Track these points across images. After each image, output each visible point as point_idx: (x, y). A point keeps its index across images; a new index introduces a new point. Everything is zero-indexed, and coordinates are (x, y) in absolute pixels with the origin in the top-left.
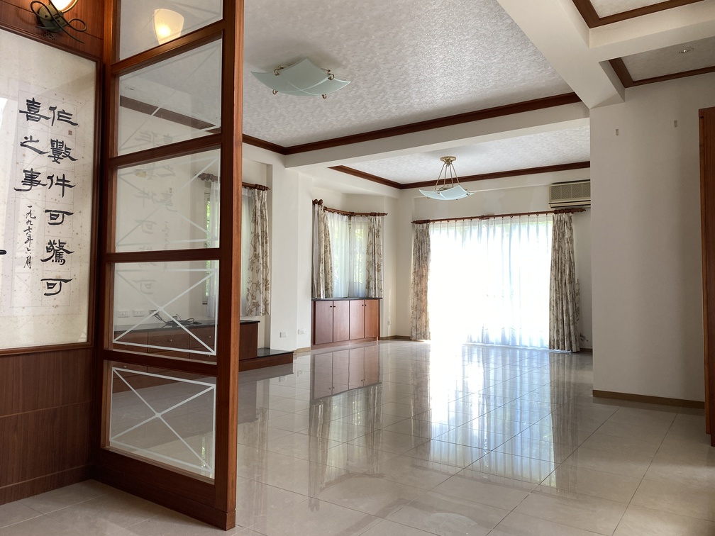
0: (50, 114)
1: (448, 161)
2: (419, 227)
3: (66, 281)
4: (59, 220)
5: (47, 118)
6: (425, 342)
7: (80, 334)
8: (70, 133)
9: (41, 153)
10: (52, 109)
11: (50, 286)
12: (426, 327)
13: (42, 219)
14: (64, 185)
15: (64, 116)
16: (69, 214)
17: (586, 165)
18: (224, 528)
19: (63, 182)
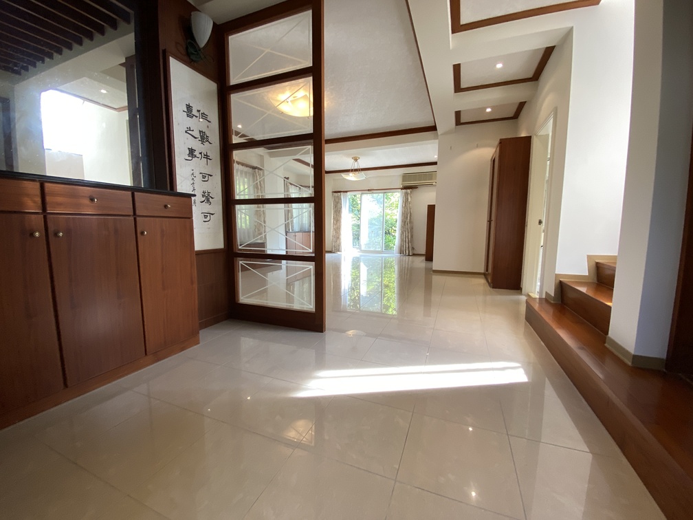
0: (197, 114)
1: (356, 160)
2: (336, 194)
3: (212, 214)
4: (206, 179)
5: (197, 117)
6: (339, 253)
7: (220, 245)
8: (208, 127)
9: (195, 138)
10: (199, 111)
11: (206, 217)
12: (339, 246)
13: (199, 178)
14: (207, 158)
15: (204, 116)
16: (211, 176)
17: (435, 163)
18: (322, 332)
19: (207, 157)
